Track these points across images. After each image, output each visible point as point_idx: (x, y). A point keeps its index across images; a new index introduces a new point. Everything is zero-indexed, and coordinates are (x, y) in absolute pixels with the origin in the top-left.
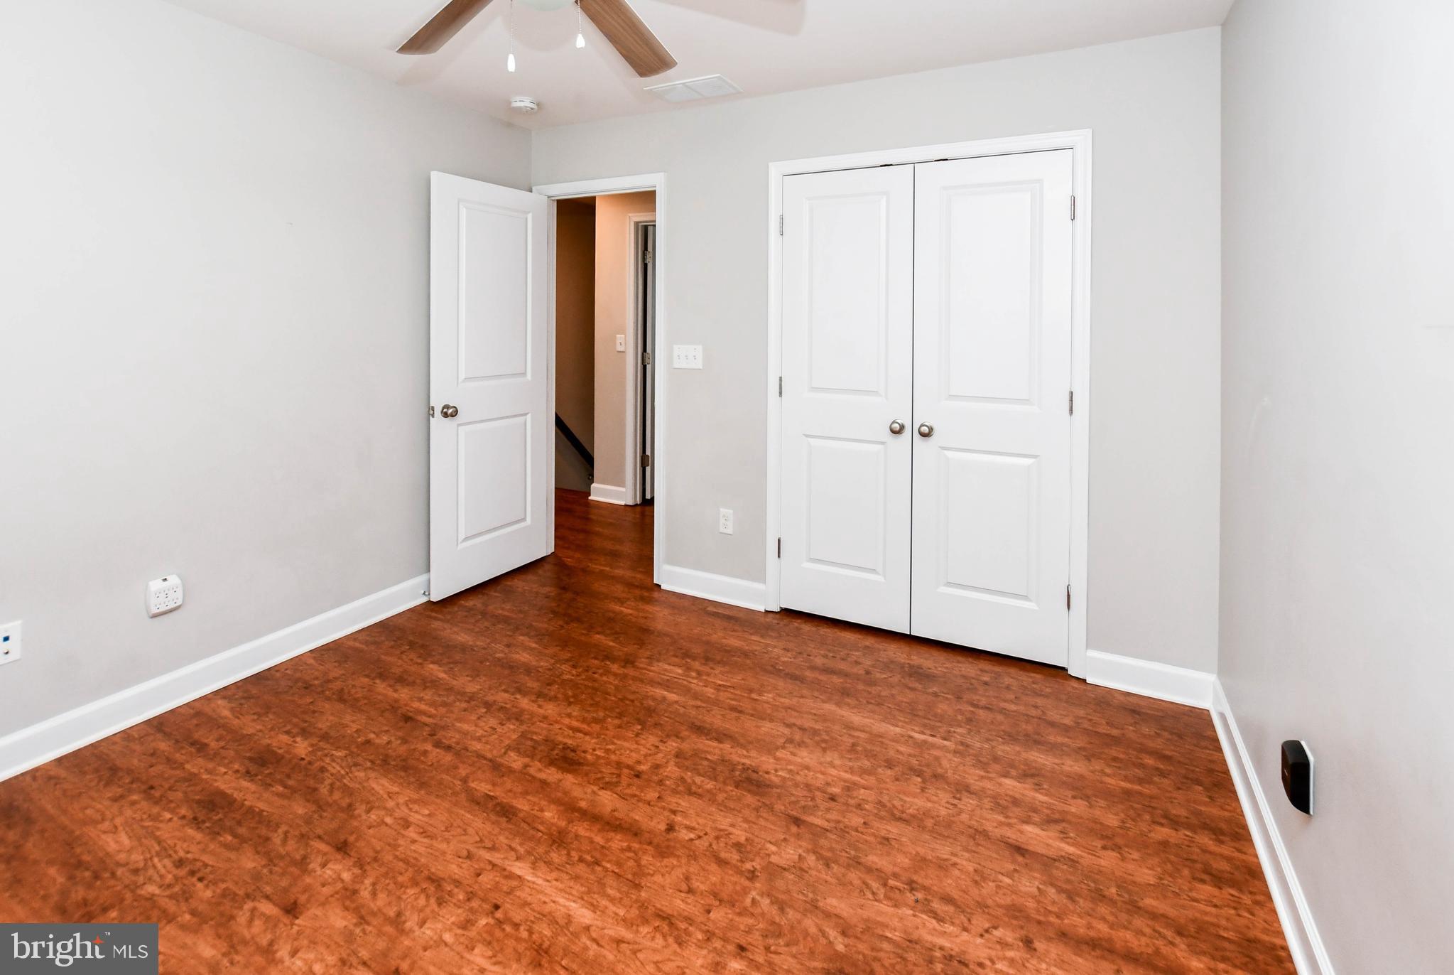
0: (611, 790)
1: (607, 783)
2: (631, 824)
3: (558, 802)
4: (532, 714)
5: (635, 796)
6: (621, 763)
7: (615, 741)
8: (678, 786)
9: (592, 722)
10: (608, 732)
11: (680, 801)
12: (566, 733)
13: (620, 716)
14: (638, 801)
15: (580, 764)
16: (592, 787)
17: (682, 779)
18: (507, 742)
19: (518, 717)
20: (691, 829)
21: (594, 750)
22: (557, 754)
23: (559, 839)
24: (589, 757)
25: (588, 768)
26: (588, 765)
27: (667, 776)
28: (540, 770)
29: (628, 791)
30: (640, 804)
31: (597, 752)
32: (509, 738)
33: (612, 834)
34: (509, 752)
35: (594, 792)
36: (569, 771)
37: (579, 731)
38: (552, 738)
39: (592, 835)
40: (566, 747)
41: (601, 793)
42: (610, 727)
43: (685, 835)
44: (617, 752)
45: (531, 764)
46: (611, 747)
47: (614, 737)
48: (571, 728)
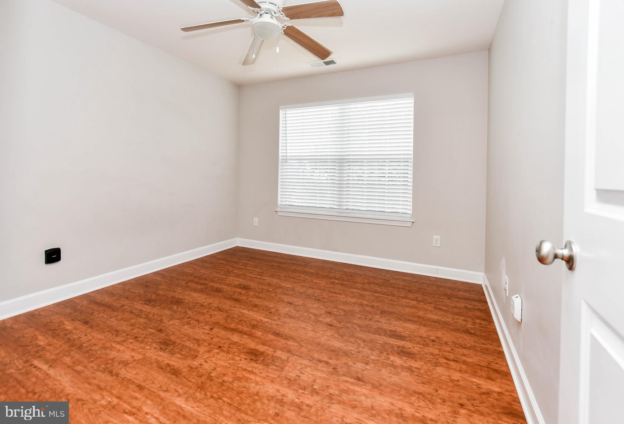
0: (233, 342)
1: (235, 344)
2: (227, 330)
3: (256, 337)
4: (282, 384)
5: (223, 339)
6: (227, 353)
7: (228, 365)
8: (202, 343)
9: (242, 378)
10: (232, 371)
11: (204, 337)
12: (257, 370)
13: (222, 384)
14: (222, 338)
15: (248, 353)
16: (242, 343)
17: (199, 345)
18: (289, 364)
19: (291, 382)
20: (204, 329)
21: (241, 360)
22: (260, 358)
23: (254, 327)
24: (244, 356)
25: (243, 351)
26: (244, 352)
27: (206, 347)
28: (267, 350)
29: (226, 341)
30: (221, 336)
31: (239, 359)
32: (290, 367)
33: (234, 328)
34: (286, 359)
35: (241, 341)
36: (254, 349)
37: (250, 372)
38: (265, 367)
39: (242, 327)
40: (256, 361)
41: (237, 341)
42: (230, 374)
43: (207, 327)
44: (228, 359)
45: (273, 353)
46: (231, 362)
47: (229, 367)
48: (254, 373)
